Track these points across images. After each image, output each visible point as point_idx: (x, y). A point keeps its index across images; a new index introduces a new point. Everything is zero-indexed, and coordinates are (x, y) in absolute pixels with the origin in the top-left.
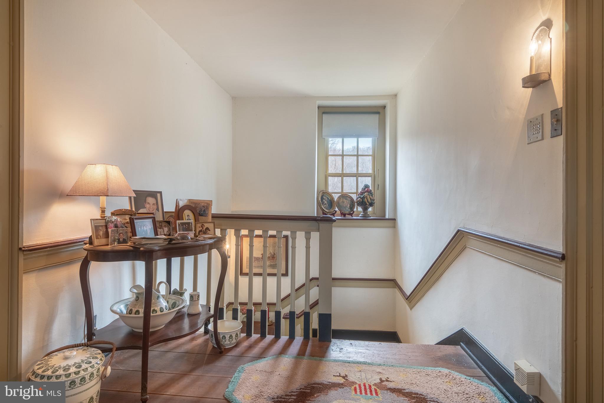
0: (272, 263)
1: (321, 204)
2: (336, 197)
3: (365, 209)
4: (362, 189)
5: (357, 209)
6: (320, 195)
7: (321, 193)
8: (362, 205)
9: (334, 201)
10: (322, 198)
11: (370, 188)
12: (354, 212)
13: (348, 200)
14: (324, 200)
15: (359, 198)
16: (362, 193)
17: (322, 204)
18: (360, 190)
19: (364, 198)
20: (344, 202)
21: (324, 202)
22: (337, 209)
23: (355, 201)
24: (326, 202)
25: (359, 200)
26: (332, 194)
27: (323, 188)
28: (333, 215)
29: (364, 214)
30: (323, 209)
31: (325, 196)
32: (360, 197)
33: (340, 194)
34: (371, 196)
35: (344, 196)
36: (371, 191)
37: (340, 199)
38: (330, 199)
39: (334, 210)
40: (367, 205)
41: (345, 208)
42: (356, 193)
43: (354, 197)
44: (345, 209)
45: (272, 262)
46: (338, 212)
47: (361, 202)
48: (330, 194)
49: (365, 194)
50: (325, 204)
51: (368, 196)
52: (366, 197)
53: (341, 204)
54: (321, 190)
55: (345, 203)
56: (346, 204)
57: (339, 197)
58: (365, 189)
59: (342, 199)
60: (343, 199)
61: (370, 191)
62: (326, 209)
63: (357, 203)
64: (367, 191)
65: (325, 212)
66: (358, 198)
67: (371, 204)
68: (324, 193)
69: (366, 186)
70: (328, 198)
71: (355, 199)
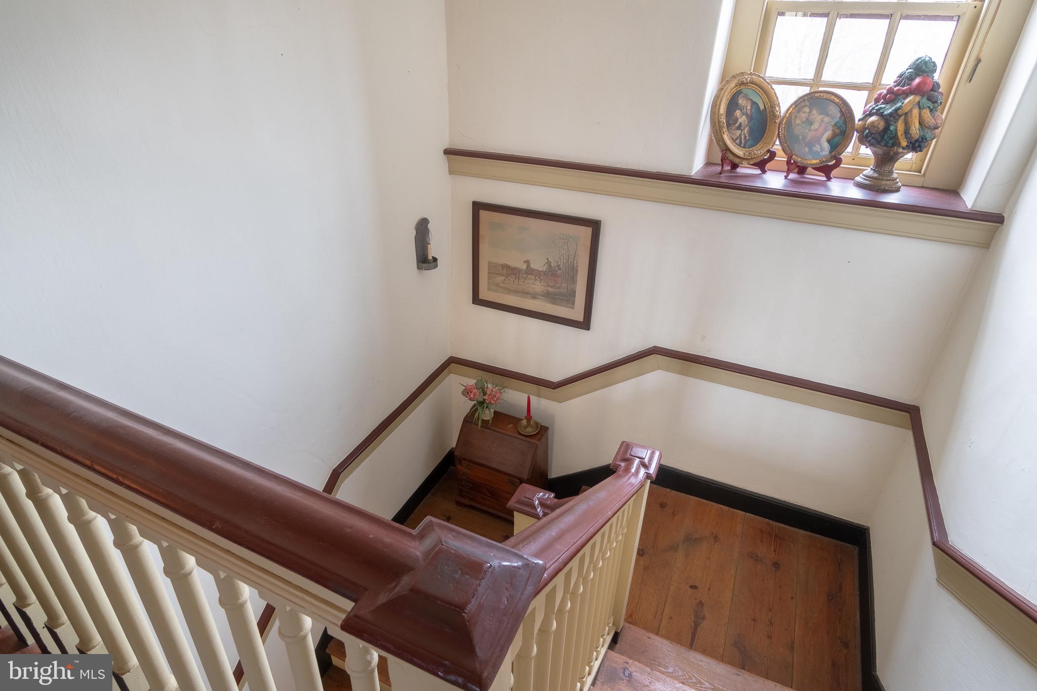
0: (550, 289)
1: (721, 127)
2: (786, 98)
3: (885, 160)
4: (900, 76)
5: (857, 149)
6: (728, 90)
7: (733, 84)
8: (879, 142)
9: (774, 116)
10: (733, 105)
11: (936, 76)
12: (839, 162)
13: (828, 115)
14: (738, 113)
15: (877, 114)
16: (892, 96)
17: (729, 125)
18: (889, 79)
19: (895, 115)
20: (811, 123)
21: (737, 120)
22: (777, 147)
23: (856, 121)
24: (743, 120)
25: (873, 122)
26: (774, 86)
27: (744, 64)
28: (762, 165)
29: (876, 175)
30: (725, 145)
31: (747, 97)
32: (879, 113)
33: (805, 90)
34: (926, 113)
35: (818, 98)
36: (935, 87)
37: (798, 112)
38: (762, 107)
39: (769, 151)
40: (899, 145)
41: (810, 145)
42: (870, 88)
43: (858, 103)
44: (810, 149)
45: (551, 287)
46: (781, 157)
47: (879, 133)
48: (764, 90)
49: (906, 101)
50: (739, 128)
51: (916, 111)
52: (906, 114)
53: (797, 130)
54: (734, 74)
55: (816, 126)
56: (817, 130)
57: (799, 104)
58: (911, 78)
59: (807, 110)
60: (810, 112)
61: (932, 90)
62: (740, 145)
63: (861, 131)
64: (917, 91)
65: (731, 157)
66: (871, 115)
67: (917, 145)
68: (742, 84)
69: (922, 68)
70: (754, 103)
71: (858, 114)
